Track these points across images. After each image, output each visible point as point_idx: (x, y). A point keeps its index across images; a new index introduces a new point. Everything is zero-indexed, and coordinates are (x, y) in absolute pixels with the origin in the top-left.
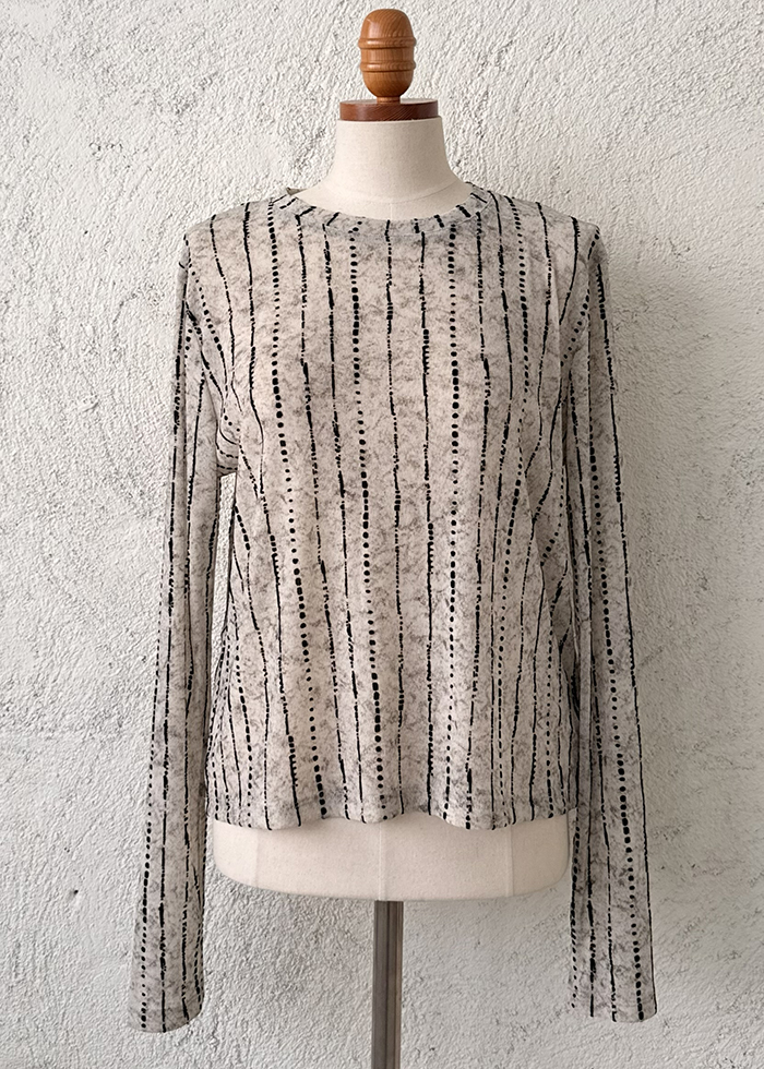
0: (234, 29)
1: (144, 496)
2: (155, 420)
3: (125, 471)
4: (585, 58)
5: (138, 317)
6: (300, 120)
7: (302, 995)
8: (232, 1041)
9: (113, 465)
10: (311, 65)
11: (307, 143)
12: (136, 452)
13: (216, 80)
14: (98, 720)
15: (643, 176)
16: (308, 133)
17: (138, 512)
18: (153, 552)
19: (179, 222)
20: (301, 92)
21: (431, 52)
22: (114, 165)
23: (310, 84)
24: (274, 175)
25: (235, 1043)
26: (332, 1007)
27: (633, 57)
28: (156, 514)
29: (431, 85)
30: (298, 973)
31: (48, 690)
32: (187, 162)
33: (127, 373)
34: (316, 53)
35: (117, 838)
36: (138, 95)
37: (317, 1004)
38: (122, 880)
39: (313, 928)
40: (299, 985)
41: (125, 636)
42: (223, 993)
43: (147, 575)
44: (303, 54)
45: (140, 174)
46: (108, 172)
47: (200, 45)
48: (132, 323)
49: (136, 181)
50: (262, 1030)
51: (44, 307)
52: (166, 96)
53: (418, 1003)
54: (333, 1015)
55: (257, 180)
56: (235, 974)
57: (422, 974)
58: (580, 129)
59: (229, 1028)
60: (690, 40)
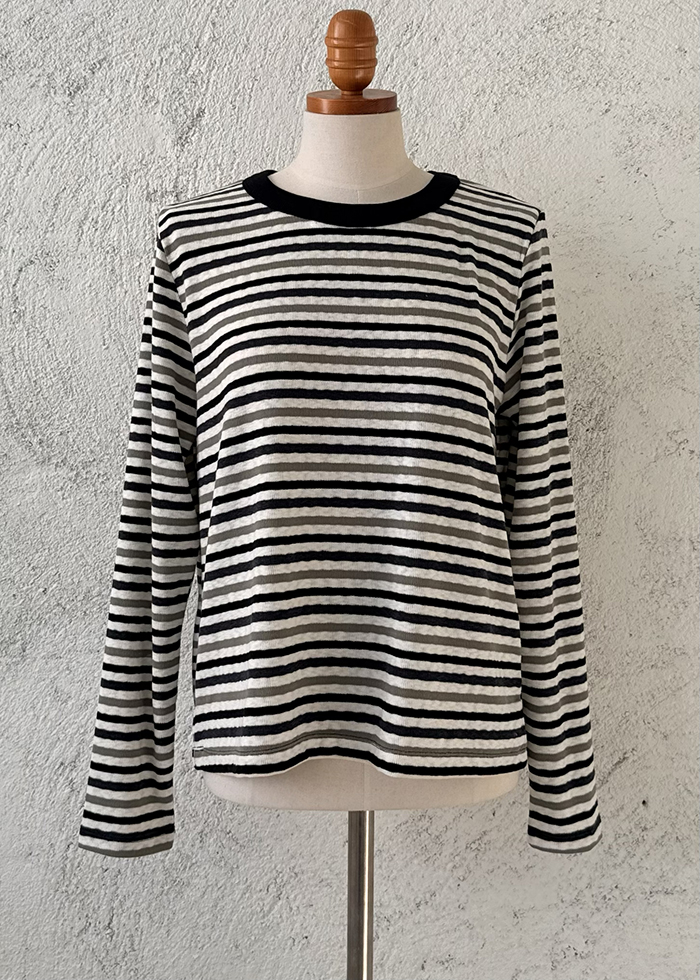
0: (121, 18)
1: (43, 444)
2: (52, 375)
3: (26, 421)
4: (440, 44)
5: (35, 282)
6: (182, 101)
7: (188, 890)
8: (126, 932)
9: (15, 416)
10: (191, 51)
11: (188, 121)
12: (35, 404)
13: (105, 65)
15: (493, 152)
16: (189, 113)
17: (38, 458)
18: (51, 495)
19: (72, 195)
20: (182, 76)
21: (300, 38)
22: (12, 143)
23: (191, 68)
24: (159, 151)
25: (128, 934)
26: (215, 900)
27: (483, 43)
29: (300, 69)
30: (184, 869)
32: (79, 140)
33: (26, 333)
34: (196, 40)
35: (23, 751)
36: (33, 79)
37: (202, 896)
38: (27, 788)
39: (199, 828)
40: (185, 880)
41: (28, 571)
42: (118, 888)
43: (46, 516)
44: (184, 41)
45: (36, 151)
46: (7, 149)
47: (91, 33)
48: (30, 287)
49: (33, 158)
50: (153, 921)
52: (59, 80)
53: (293, 896)
54: (216, 906)
55: (143, 156)
56: (129, 871)
57: (296, 870)
58: (436, 109)
59: (124, 920)
60: (536, 27)
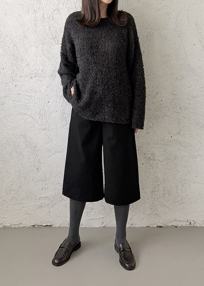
14: (52, 75)
28: (60, 44)
31: (44, 71)
51: (42, 12)
